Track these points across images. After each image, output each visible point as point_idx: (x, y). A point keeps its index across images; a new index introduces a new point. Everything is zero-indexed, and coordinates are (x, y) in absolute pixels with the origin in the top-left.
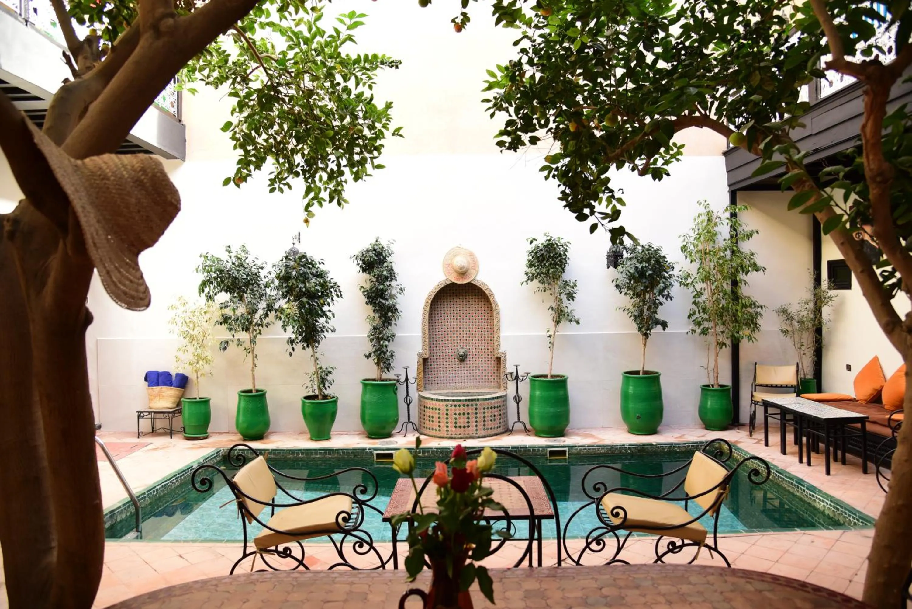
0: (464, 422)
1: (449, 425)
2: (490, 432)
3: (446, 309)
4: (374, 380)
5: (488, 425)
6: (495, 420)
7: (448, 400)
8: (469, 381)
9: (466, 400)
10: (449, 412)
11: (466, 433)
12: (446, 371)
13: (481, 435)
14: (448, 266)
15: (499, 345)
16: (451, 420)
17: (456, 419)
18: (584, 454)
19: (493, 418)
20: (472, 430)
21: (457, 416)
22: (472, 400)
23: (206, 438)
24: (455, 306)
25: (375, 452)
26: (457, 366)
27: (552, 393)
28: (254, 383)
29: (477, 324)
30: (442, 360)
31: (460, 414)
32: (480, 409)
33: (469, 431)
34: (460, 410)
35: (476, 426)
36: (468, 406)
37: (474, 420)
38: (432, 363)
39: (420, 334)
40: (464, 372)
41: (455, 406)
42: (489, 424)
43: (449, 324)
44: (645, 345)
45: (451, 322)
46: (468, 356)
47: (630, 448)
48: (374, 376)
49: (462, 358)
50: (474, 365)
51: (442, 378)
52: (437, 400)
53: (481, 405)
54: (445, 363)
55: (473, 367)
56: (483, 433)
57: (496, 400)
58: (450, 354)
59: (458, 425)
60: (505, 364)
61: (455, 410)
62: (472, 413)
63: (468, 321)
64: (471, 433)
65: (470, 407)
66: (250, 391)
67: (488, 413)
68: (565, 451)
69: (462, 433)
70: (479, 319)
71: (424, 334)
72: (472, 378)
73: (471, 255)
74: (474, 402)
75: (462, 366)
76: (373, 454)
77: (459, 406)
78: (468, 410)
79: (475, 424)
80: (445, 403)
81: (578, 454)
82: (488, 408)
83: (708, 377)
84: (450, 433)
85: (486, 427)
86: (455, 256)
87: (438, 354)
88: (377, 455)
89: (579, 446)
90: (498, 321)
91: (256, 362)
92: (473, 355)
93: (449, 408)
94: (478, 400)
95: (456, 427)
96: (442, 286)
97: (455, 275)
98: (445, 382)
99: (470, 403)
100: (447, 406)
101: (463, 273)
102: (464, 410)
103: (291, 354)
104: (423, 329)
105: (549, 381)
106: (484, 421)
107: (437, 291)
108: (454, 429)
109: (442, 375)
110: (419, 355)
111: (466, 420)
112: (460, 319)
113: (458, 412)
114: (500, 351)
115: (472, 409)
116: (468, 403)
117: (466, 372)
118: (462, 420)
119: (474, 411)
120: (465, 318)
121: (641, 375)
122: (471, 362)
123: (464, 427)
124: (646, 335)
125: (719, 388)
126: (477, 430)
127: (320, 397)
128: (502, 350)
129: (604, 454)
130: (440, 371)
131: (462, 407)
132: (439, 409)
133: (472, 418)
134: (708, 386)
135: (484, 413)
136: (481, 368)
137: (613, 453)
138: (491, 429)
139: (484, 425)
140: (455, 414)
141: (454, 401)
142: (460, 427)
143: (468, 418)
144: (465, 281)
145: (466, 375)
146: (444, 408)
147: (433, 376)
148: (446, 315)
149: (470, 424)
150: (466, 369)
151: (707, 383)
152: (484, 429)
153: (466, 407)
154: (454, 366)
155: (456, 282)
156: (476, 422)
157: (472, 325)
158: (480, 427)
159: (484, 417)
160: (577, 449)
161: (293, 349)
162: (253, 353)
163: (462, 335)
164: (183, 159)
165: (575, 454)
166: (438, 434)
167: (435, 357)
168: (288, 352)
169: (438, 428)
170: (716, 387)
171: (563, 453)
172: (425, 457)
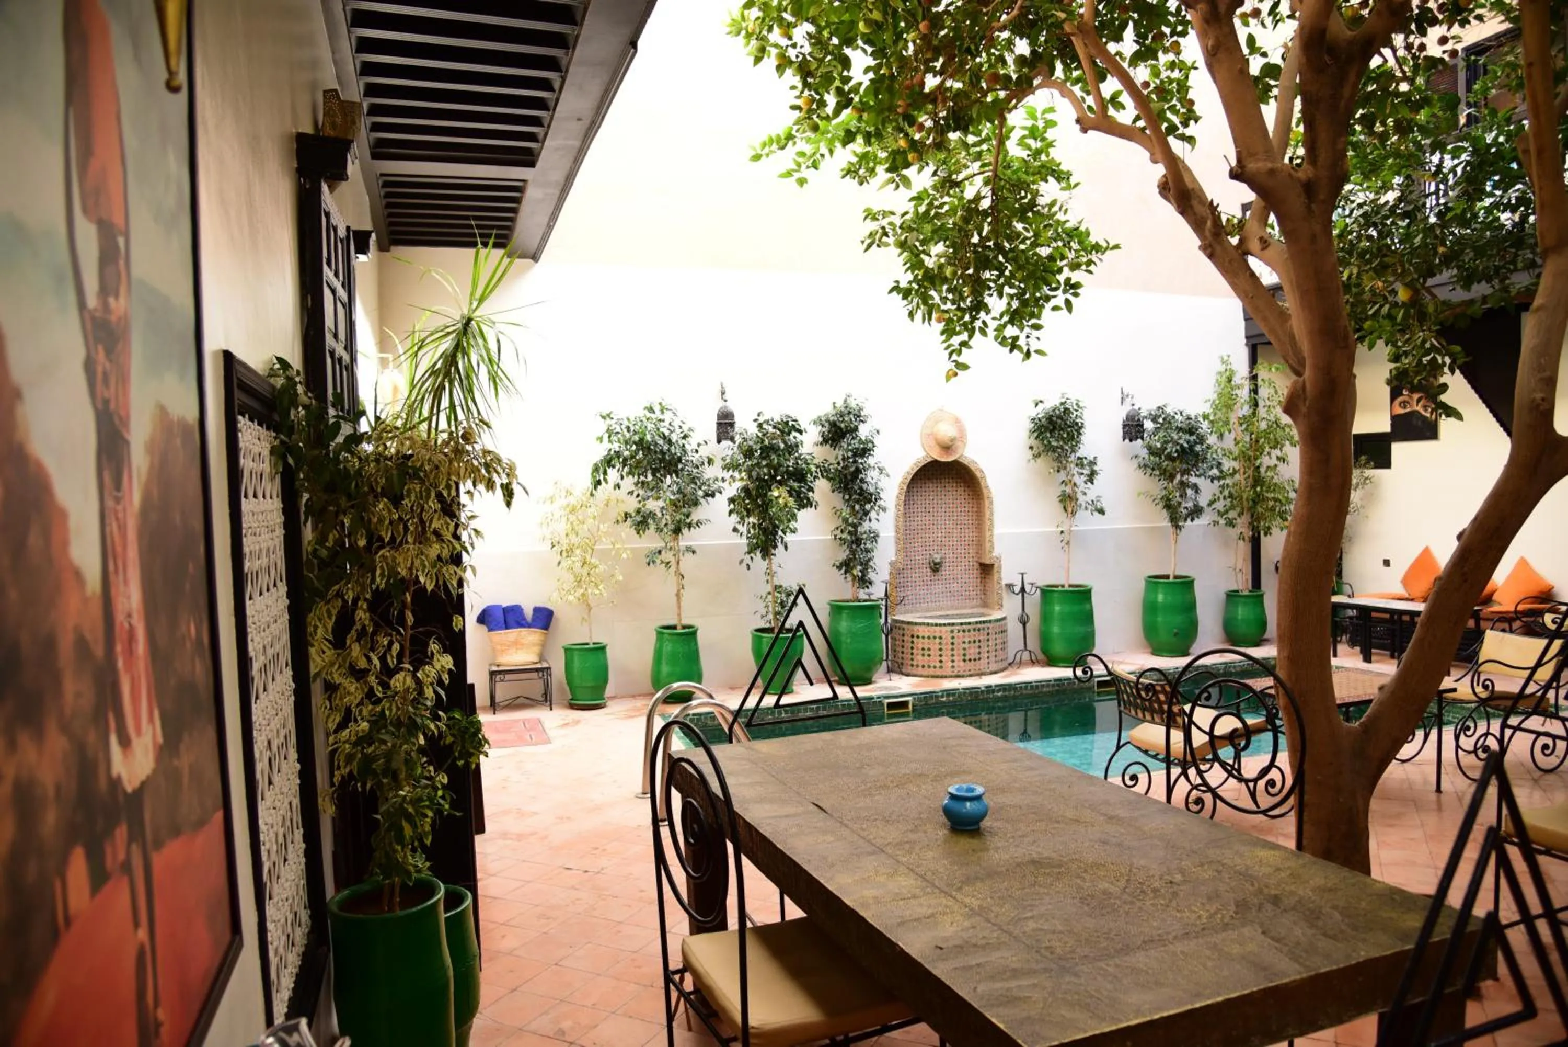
0: (974, 653)
1: (955, 658)
2: (1000, 666)
4: (847, 601)
7: (953, 624)
8: (945, 599)
10: (955, 641)
11: (977, 668)
12: (916, 586)
14: (929, 436)
15: (992, 547)
16: (959, 651)
17: (964, 649)
20: (984, 664)
21: (966, 646)
23: (605, 705)
26: (931, 578)
27: (1076, 608)
28: (679, 615)
30: (909, 571)
31: (969, 642)
32: (992, 634)
33: (980, 665)
34: (969, 636)
35: (988, 658)
36: (979, 630)
37: (986, 649)
40: (938, 588)
41: (963, 631)
44: (1177, 541)
45: (921, 516)
46: (943, 564)
48: (849, 596)
49: (936, 568)
50: (951, 577)
51: (910, 597)
52: (936, 625)
53: (992, 628)
54: (914, 575)
55: (949, 579)
58: (921, 562)
59: (967, 658)
60: (999, 572)
61: (963, 637)
62: (984, 640)
63: (943, 514)
64: (982, 667)
65: (981, 631)
66: (674, 627)
67: (999, 640)
69: (972, 668)
70: (957, 512)
71: (897, 533)
72: (948, 594)
73: (957, 421)
74: (986, 625)
77: (968, 631)
78: (979, 635)
79: (986, 655)
80: (949, 628)
82: (999, 633)
84: (956, 670)
85: (997, 659)
86: (937, 422)
88: (888, 704)
90: (992, 514)
92: (951, 562)
93: (955, 634)
95: (964, 661)
97: (937, 449)
98: (914, 601)
99: (981, 626)
100: (952, 631)
101: (947, 448)
102: (974, 636)
104: (897, 527)
105: (1067, 592)
106: (996, 650)
107: (915, 471)
109: (910, 593)
110: (892, 564)
111: (977, 650)
112: (933, 512)
113: (967, 640)
114: (992, 555)
115: (983, 635)
116: (978, 626)
117: (947, 586)
118: (972, 651)
119: (986, 637)
120: (939, 510)
121: (1171, 579)
122: (948, 573)
123: (975, 660)
124: (1177, 529)
125: (1241, 594)
126: (989, 663)
128: (995, 553)
130: (908, 586)
131: (971, 633)
132: (941, 638)
133: (984, 647)
134: (1236, 591)
135: (996, 639)
136: (960, 581)
139: (996, 656)
140: (963, 642)
141: (962, 624)
142: (970, 660)
143: (979, 647)
144: (950, 459)
145: (941, 590)
146: (947, 636)
149: (981, 656)
150: (945, 582)
153: (976, 632)
154: (925, 578)
155: (939, 459)
156: (988, 652)
157: (949, 520)
158: (993, 659)
166: (938, 672)
168: (744, 565)
169: (938, 664)
170: (1238, 593)
172: (949, 702)
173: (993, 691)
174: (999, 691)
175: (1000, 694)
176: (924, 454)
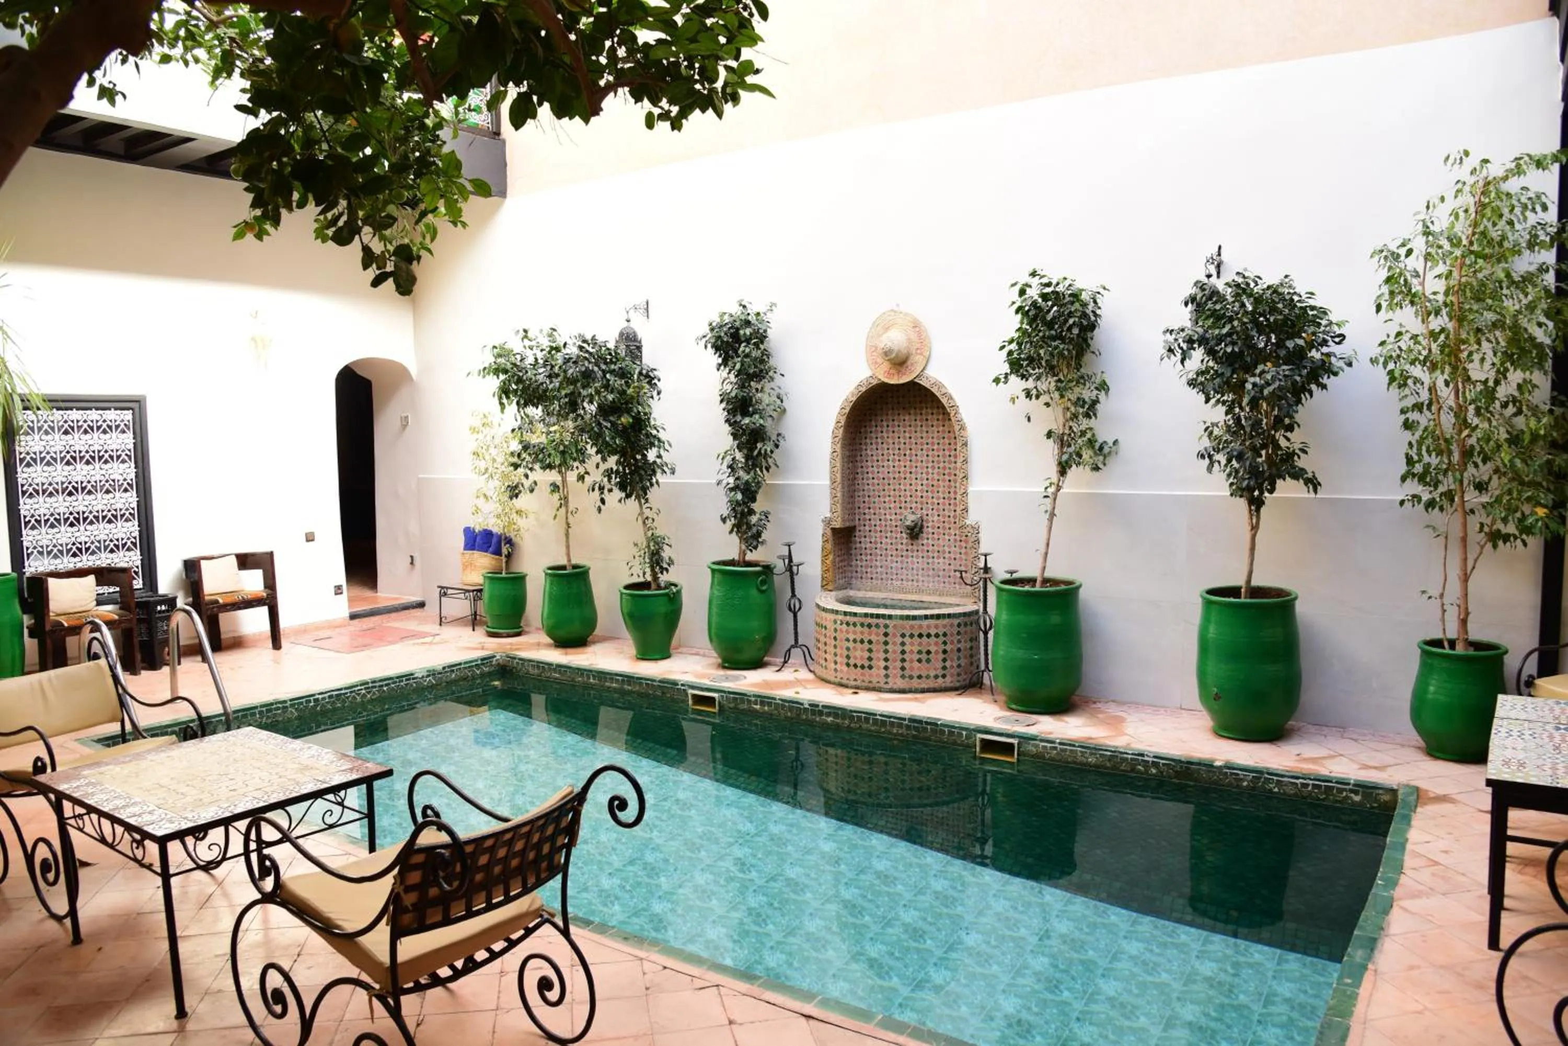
0: (862, 658)
1: (838, 659)
2: (915, 683)
3: (885, 435)
4: (732, 563)
5: (912, 669)
6: (928, 661)
8: (925, 579)
9: (866, 615)
10: (838, 635)
11: (867, 679)
12: (886, 555)
13: (895, 687)
14: (877, 348)
15: (967, 511)
16: (842, 651)
17: (848, 649)
18: (1052, 759)
19: (924, 657)
20: (878, 675)
21: (851, 645)
22: (878, 616)
23: (518, 634)
24: (902, 429)
25: (691, 692)
26: (904, 547)
28: (568, 555)
29: (941, 465)
30: (878, 534)
31: (855, 641)
32: (894, 635)
33: (870, 675)
34: (855, 633)
35: (886, 668)
36: (869, 626)
37: (883, 656)
38: (863, 539)
39: (827, 482)
40: (916, 561)
41: (848, 624)
42: (916, 668)
43: (891, 463)
44: (1255, 528)
45: (894, 460)
46: (925, 530)
47: (1155, 764)
48: (734, 556)
49: (915, 532)
50: (936, 548)
51: (879, 570)
53: (895, 626)
54: (884, 540)
55: (933, 551)
56: (900, 683)
57: (933, 622)
58: (894, 523)
59: (852, 662)
60: (976, 549)
61: (848, 632)
62: (878, 642)
63: (925, 458)
64: (875, 680)
65: (873, 628)
66: (563, 568)
67: (912, 646)
68: (1011, 746)
69: (860, 678)
70: (944, 456)
71: (833, 482)
72: (931, 572)
73: (916, 325)
74: (881, 621)
75: (915, 548)
76: (687, 694)
77: (855, 625)
78: (870, 634)
79: (883, 664)
81: (1039, 756)
82: (912, 636)
83: (1443, 620)
84: (839, 675)
85: (907, 673)
86: (887, 328)
87: (873, 523)
88: (694, 696)
89: (1042, 741)
90: (966, 461)
91: (571, 520)
92: (933, 528)
93: (839, 626)
94: (890, 617)
95: (848, 665)
96: (864, 389)
97: (886, 366)
98: (884, 576)
99: (874, 621)
100: (835, 622)
101: (900, 362)
102: (862, 633)
103: (600, 510)
104: (832, 473)
106: (903, 660)
107: (854, 399)
108: (845, 668)
109: (878, 564)
110: (827, 522)
111: (867, 655)
112: (911, 455)
113: (851, 637)
114: (968, 522)
115: (877, 635)
116: (869, 620)
117: (920, 560)
118: (858, 653)
119: (883, 639)
120: (919, 453)
121: (1243, 599)
122: (930, 542)
123: (863, 667)
124: (1256, 504)
125: (1471, 652)
126: (887, 676)
127: (653, 586)
128: (970, 520)
129: (1096, 766)
130: (876, 555)
131: (859, 628)
132: (826, 628)
133: (878, 651)
134: (1437, 643)
135: (903, 644)
136: (947, 555)
137: (1114, 767)
138: (920, 677)
139: (903, 669)
140: (848, 640)
141: (845, 614)
142: (855, 666)
143: (870, 650)
144: (905, 379)
145: (920, 566)
146: (831, 627)
147: (864, 563)
148: (885, 446)
149: (872, 663)
150: (920, 554)
151: (1437, 635)
152: (903, 677)
153: (866, 629)
154: (899, 547)
155: (886, 380)
156: (886, 660)
157: (933, 468)
158: (894, 671)
159: (903, 652)
160: (1037, 746)
161: (603, 501)
162: (567, 507)
163: (913, 488)
164: (503, 194)
165: (1033, 756)
167: (867, 528)
170: (1460, 650)
171: (1007, 749)
173: (821, 713)
174: (829, 715)
175: (830, 719)
176: (868, 373)
